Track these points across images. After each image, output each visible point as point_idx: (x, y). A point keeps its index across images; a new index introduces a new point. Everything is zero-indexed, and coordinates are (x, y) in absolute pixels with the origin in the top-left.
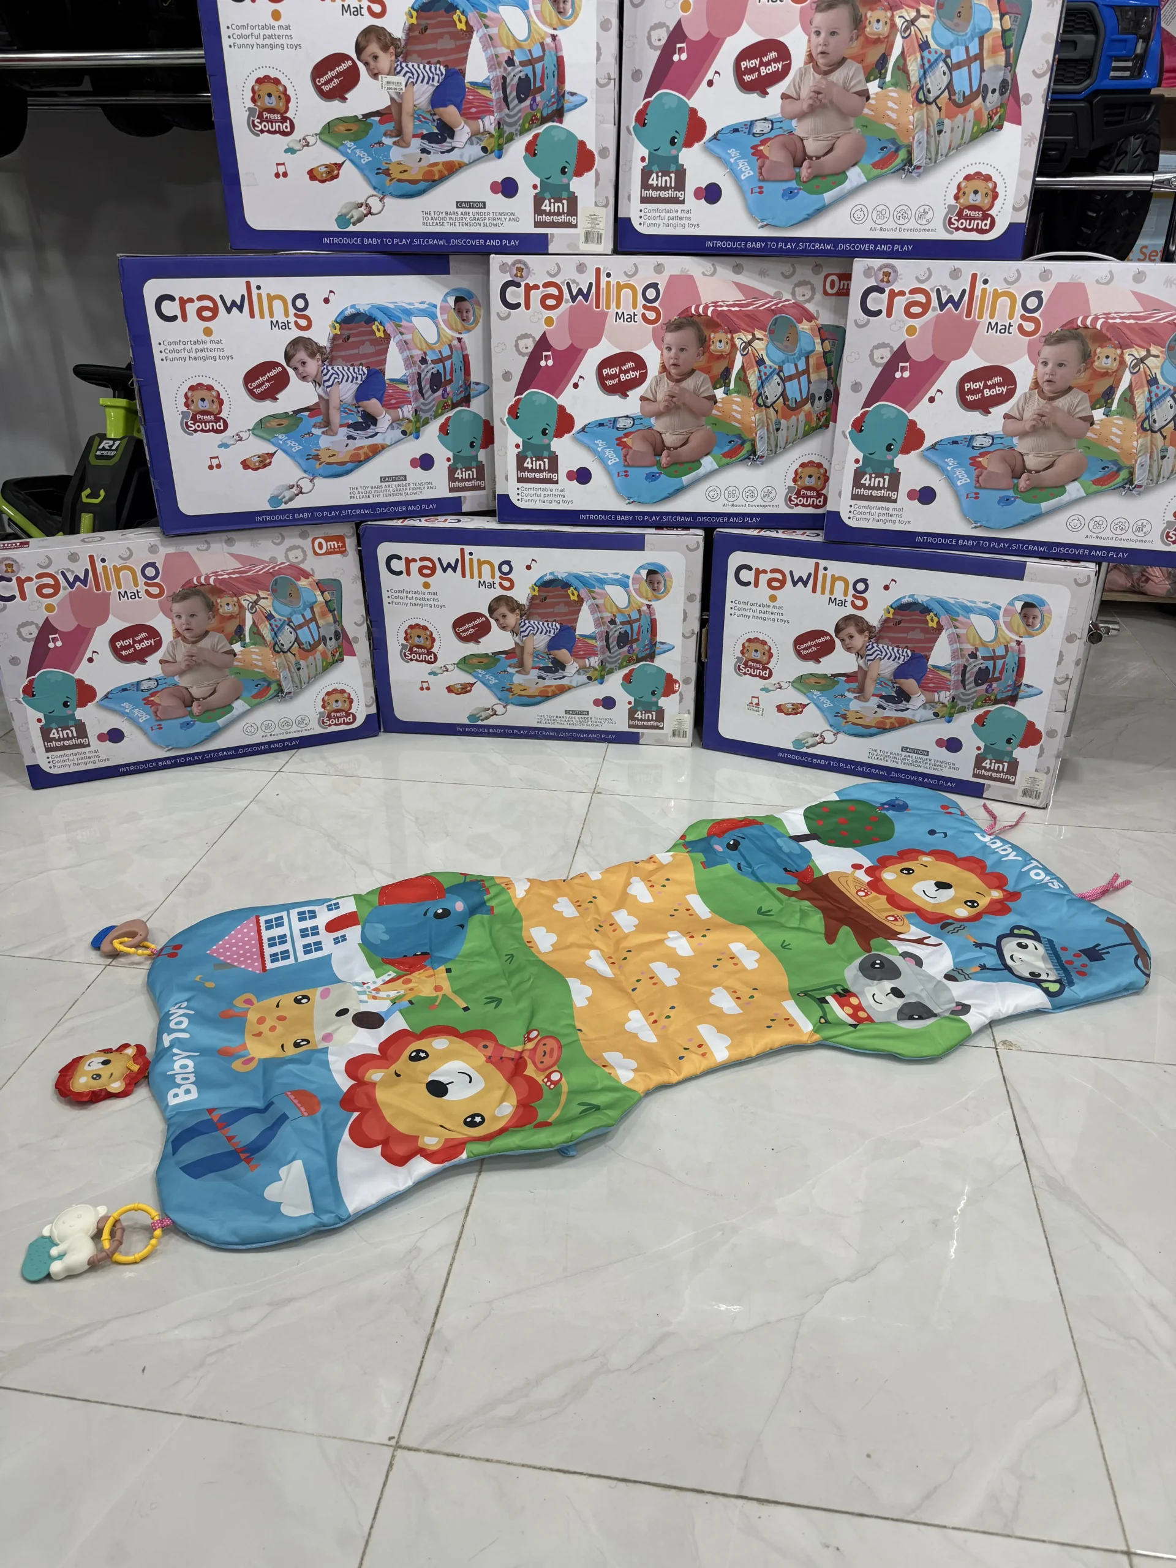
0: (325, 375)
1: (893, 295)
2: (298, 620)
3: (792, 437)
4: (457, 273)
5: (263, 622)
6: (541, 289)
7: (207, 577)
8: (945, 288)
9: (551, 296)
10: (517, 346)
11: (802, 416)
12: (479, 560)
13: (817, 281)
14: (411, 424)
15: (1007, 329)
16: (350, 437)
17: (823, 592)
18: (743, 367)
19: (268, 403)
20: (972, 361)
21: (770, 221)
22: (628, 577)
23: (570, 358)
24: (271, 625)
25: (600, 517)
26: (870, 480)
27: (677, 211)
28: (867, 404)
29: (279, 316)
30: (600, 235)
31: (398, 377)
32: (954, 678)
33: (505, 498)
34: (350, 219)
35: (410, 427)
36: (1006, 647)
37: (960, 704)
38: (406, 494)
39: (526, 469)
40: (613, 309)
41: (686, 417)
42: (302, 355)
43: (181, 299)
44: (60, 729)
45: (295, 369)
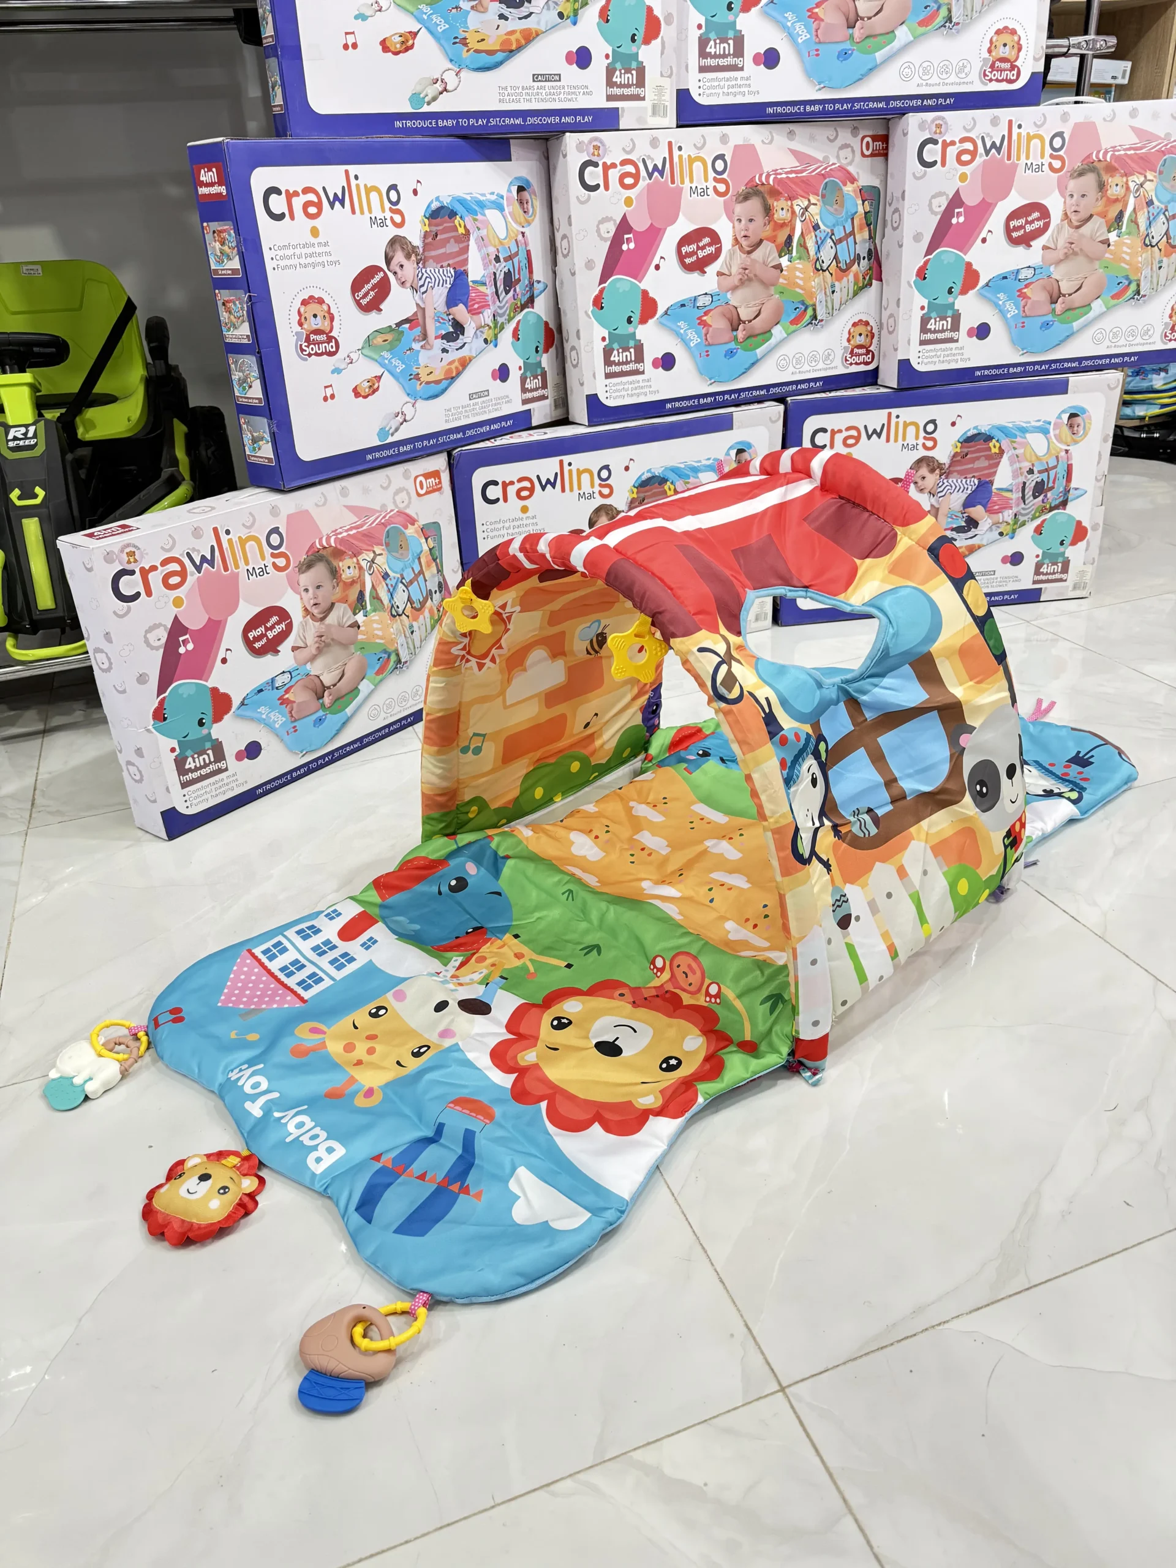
0: (420, 279)
1: (945, 145)
2: (409, 575)
3: (844, 299)
4: (517, 160)
5: (381, 583)
6: (619, 167)
7: (328, 538)
8: (988, 135)
9: (628, 174)
10: (598, 231)
11: (851, 277)
13: (855, 143)
14: (491, 331)
15: (1039, 168)
17: (896, 440)
18: (802, 233)
19: (373, 316)
20: (1014, 201)
21: (827, 84)
23: (652, 237)
24: (387, 585)
25: (684, 404)
26: (935, 324)
27: (736, 79)
28: (929, 251)
29: (377, 212)
30: (665, 107)
31: (478, 278)
32: (1016, 495)
33: (593, 401)
34: (424, 98)
35: (488, 334)
36: (1057, 457)
37: (1022, 519)
38: (490, 412)
39: (614, 363)
40: (687, 184)
41: (756, 287)
42: (399, 257)
43: (287, 191)
44: (196, 756)
45: (395, 273)
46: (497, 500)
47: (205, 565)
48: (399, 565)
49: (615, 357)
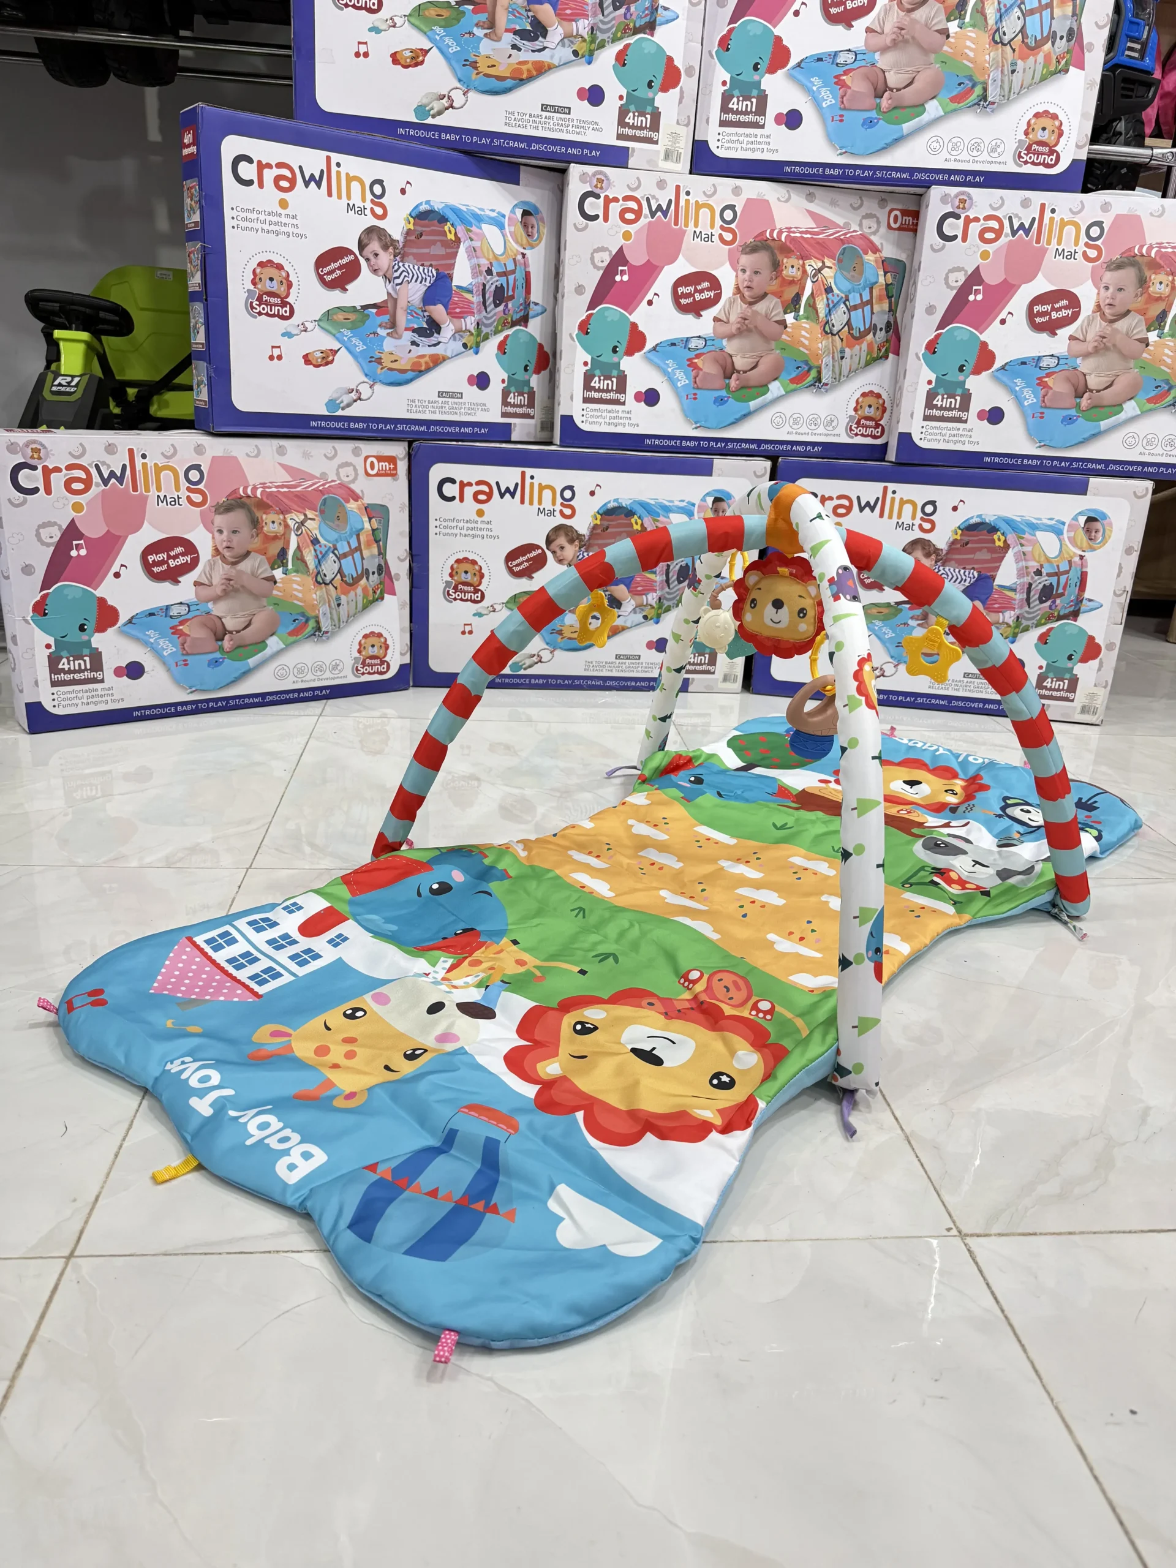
0: (396, 271)
1: (968, 221)
2: (343, 548)
3: (854, 367)
4: (526, 185)
5: (308, 547)
6: (621, 202)
7: (255, 489)
8: (1017, 216)
9: (630, 210)
10: (592, 259)
11: (864, 346)
12: (540, 484)
13: (882, 214)
14: (472, 337)
15: (1072, 255)
16: (413, 343)
17: (890, 517)
18: (812, 293)
19: (337, 293)
20: (1040, 285)
21: (849, 149)
22: (694, 505)
23: (647, 274)
24: (315, 550)
25: (665, 443)
26: (942, 401)
27: (756, 136)
28: (941, 326)
29: (356, 200)
30: (679, 155)
31: (464, 284)
32: (1019, 597)
33: (568, 420)
34: (429, 111)
35: (470, 341)
36: (1070, 562)
37: (1025, 623)
38: (461, 414)
39: (593, 389)
40: (691, 228)
41: (755, 340)
42: (375, 246)
43: (259, 162)
44: (71, 659)
45: (367, 260)
46: (453, 499)
47: (113, 480)
48: (333, 535)
49: (595, 383)
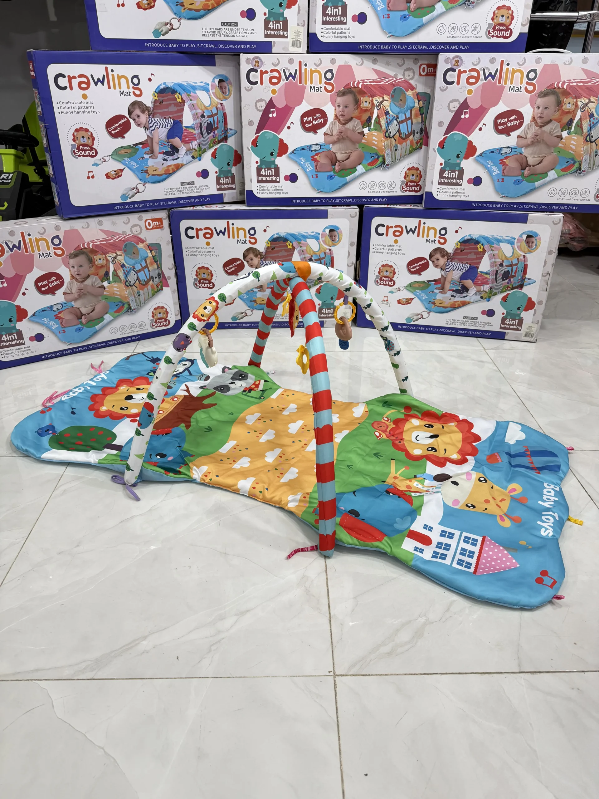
0: (151, 123)
1: (460, 72)
2: (138, 267)
3: (404, 153)
4: (220, 66)
5: (119, 269)
6: (269, 73)
7: (88, 244)
8: (487, 68)
9: (274, 77)
10: (256, 106)
11: (408, 142)
12: (237, 228)
13: (416, 68)
14: (197, 152)
15: (519, 90)
16: (164, 160)
17: (423, 236)
18: (378, 116)
19: (119, 140)
20: (501, 108)
21: (393, 34)
22: (319, 234)
23: (286, 112)
24: (124, 270)
25: (302, 201)
26: (448, 174)
27: (342, 29)
29: (124, 88)
30: (300, 43)
31: (189, 125)
32: (491, 277)
33: (250, 192)
34: (161, 32)
35: (196, 154)
36: (518, 259)
37: (494, 291)
38: (194, 192)
39: (262, 175)
40: (309, 84)
41: (348, 144)
42: (137, 111)
43: (69, 76)
44: (7, 335)
45: (134, 120)
46: (193, 237)
47: (15, 249)
48: (132, 262)
49: (263, 172)
